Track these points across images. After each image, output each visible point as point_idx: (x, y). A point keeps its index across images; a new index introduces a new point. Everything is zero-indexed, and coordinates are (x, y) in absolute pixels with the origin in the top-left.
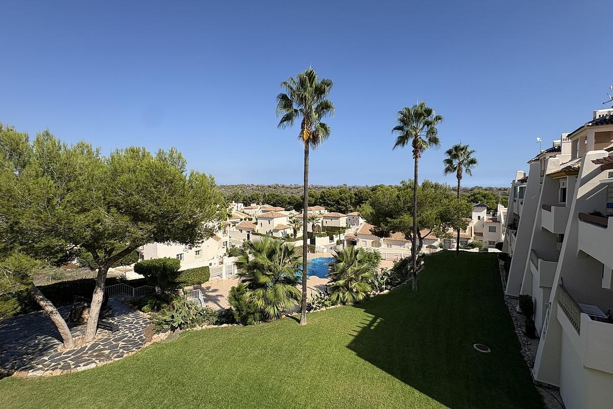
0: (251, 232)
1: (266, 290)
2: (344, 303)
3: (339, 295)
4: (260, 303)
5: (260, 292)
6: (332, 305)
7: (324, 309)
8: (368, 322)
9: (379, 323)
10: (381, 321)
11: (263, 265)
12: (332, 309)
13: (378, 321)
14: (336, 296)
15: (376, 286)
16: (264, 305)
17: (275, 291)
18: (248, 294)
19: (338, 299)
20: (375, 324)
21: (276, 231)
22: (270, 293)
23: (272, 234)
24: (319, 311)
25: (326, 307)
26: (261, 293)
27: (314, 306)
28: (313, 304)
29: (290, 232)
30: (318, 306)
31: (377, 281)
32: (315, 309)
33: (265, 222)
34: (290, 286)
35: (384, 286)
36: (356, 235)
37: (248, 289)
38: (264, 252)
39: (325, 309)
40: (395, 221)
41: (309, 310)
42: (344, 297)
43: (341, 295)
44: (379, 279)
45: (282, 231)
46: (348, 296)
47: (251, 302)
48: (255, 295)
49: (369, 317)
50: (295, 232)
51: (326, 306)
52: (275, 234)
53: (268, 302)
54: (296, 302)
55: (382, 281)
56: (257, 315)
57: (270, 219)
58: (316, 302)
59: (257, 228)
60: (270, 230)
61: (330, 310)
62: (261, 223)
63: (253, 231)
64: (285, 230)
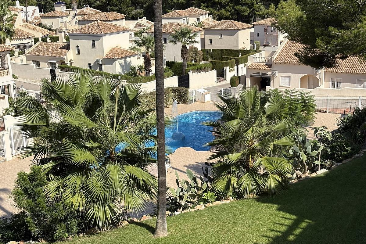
0: (57, 65)
1: (87, 177)
2: (239, 195)
3: (229, 181)
4: (77, 201)
6: (217, 199)
8: (283, 229)
9: (304, 230)
10: (309, 226)
12: (217, 206)
13: (303, 225)
14: (225, 183)
15: (302, 161)
16: (84, 203)
17: (105, 177)
18: (52, 185)
19: (228, 187)
20: (297, 231)
21: (110, 61)
22: (95, 181)
23: (101, 69)
24: (192, 210)
25: (205, 203)
26: (79, 183)
27: (183, 203)
28: (181, 198)
30: (190, 202)
32: (185, 208)
33: (86, 44)
34: (133, 168)
35: (318, 163)
36: (270, 66)
37: (51, 176)
38: (79, 104)
39: (203, 207)
41: (174, 210)
42: (239, 185)
44: (309, 149)
45: (122, 61)
46: (247, 182)
47: (58, 200)
48: (65, 186)
50: (147, 62)
51: (206, 201)
52: (107, 69)
53: (92, 198)
54: (147, 197)
55: (315, 153)
56: (73, 223)
57: (94, 38)
58: (186, 195)
59: (70, 56)
60: (97, 61)
61: (212, 208)
62: (78, 46)
63: (63, 62)
64: (128, 59)
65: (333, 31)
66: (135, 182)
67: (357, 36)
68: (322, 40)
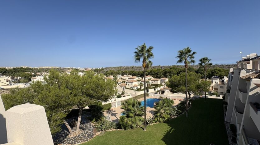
2: (160, 122)
4: (130, 123)
5: (130, 119)
6: (156, 122)
7: (152, 124)
8: (169, 130)
12: (156, 124)
15: (172, 115)
17: (135, 119)
19: (157, 120)
20: (172, 131)
21: (134, 87)
22: (133, 119)
29: (139, 87)
30: (150, 123)
31: (172, 113)
34: (140, 117)
35: (175, 115)
37: (126, 117)
40: (179, 88)
41: (147, 124)
42: (160, 120)
43: (159, 119)
47: (127, 122)
48: (128, 120)
49: (170, 128)
50: (141, 87)
53: (133, 123)
54: (142, 122)
57: (131, 83)
58: (149, 121)
62: (128, 84)
66: (140, 120)
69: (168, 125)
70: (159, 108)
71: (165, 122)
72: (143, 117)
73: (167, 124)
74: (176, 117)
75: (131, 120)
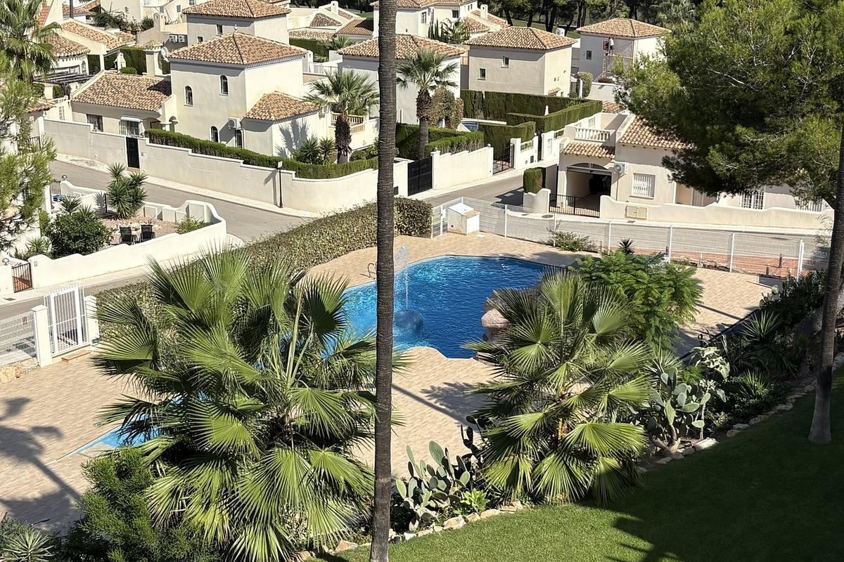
0: (142, 129)
1: (234, 473)
2: (536, 498)
3: (516, 469)
4: (213, 521)
5: (209, 477)
6: (489, 506)
7: (457, 523)
11: (217, 375)
12: (490, 522)
14: (508, 472)
15: (666, 421)
16: (226, 526)
18: (163, 485)
19: (513, 480)
21: (259, 124)
22: (249, 484)
23: (240, 142)
24: (438, 529)
25: (464, 513)
26: (216, 484)
27: (420, 510)
28: (417, 499)
29: (321, 128)
30: (436, 509)
31: (674, 404)
32: (425, 522)
33: (207, 83)
34: (326, 454)
35: (699, 424)
36: (611, 150)
37: (161, 466)
38: (221, 323)
39: (462, 522)
41: (402, 528)
42: (537, 478)
43: (526, 467)
44: (682, 398)
45: (287, 125)
46: (553, 472)
47: (176, 520)
48: (190, 491)
49: (635, 550)
50: (342, 130)
51: (467, 509)
52: (252, 142)
53: (241, 515)
54: (349, 509)
55: (693, 406)
57: (227, 71)
58: (426, 495)
59: (171, 108)
60: (231, 122)
61: (479, 525)
62: (188, 88)
63: (154, 122)
64: (299, 121)
65: (746, 134)
66: (329, 486)
67: (792, 149)
68: (721, 150)
69: (620, 525)
70: (532, 351)
71: (586, 497)
72: (364, 452)
73: (612, 516)
74: (707, 443)
75: (226, 492)
